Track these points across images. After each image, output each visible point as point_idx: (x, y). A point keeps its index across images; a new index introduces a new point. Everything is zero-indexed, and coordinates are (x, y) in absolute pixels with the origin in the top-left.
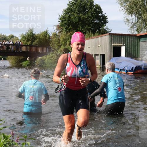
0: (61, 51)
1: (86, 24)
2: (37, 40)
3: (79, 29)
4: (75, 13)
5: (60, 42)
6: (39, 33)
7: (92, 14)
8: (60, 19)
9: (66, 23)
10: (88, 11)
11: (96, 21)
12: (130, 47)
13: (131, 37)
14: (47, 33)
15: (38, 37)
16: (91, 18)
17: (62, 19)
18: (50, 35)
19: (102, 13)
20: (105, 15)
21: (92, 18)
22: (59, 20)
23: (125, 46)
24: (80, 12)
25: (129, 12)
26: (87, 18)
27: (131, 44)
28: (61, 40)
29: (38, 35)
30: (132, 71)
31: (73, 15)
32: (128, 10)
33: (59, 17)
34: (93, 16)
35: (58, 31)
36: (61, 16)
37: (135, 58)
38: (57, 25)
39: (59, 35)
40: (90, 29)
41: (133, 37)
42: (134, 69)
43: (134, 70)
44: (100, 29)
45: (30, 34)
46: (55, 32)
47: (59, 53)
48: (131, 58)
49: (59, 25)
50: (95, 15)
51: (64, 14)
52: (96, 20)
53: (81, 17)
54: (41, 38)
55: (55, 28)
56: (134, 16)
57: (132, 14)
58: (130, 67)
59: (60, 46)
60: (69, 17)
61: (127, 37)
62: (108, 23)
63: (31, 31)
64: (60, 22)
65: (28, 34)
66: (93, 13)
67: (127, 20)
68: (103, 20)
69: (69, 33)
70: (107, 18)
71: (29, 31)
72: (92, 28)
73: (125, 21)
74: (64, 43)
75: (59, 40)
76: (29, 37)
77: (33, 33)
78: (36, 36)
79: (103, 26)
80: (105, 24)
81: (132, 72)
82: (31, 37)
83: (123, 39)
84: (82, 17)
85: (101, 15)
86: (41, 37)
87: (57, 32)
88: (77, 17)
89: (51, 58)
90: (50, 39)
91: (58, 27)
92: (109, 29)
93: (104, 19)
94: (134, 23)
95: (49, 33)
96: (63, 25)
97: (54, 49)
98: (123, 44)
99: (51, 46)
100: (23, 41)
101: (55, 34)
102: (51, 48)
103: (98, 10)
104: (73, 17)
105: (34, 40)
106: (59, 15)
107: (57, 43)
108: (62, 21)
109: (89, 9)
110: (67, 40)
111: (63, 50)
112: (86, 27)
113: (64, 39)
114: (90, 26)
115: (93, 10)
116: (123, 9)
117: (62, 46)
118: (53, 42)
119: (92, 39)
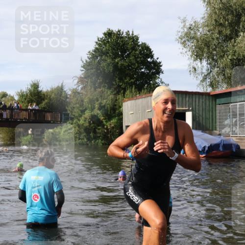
0: (86, 119)
1: (127, 75)
2: (46, 101)
3: (114, 83)
4: (108, 56)
5: (83, 104)
6: (49, 89)
7: (136, 58)
8: (83, 67)
9: (92, 74)
10: (130, 53)
11: (143, 70)
12: (201, 113)
13: (201, 96)
14: (62, 89)
15: (47, 96)
16: (134, 64)
17: (87, 66)
18: (67, 92)
19: (152, 57)
20: (158, 61)
21: (136, 64)
22: (82, 69)
23: (192, 110)
24: (116, 56)
25: (197, 56)
26: (129, 66)
27: (201, 109)
28: (86, 101)
29: (47, 92)
30: (204, 153)
31: (105, 60)
32: (195, 54)
33: (82, 64)
34: (137, 62)
35: (81, 86)
36: (85, 62)
37: (208, 132)
38: (79, 76)
39: (82, 93)
40: (134, 83)
41: (204, 97)
42: (206, 149)
43: (207, 151)
44: (150, 84)
45: (34, 91)
46: (75, 87)
47: (83, 122)
48: (202, 132)
49: (82, 76)
50: (141, 60)
51: (89, 59)
52: (142, 68)
53: (118, 63)
54: (51, 97)
55: (76, 81)
56: (205, 63)
57: (201, 60)
58: (201, 146)
59: (83, 112)
60: (99, 63)
61: (194, 96)
62: (162, 73)
63: (35, 86)
64: (83, 72)
65: (30, 91)
66: (138, 58)
67: (193, 69)
68: (154, 69)
69: (100, 90)
70: (161, 66)
71: (32, 86)
72: (136, 81)
73: (190, 71)
74: (90, 106)
75: (82, 101)
76: (32, 96)
77: (39, 89)
78: (44, 95)
79: (155, 78)
80: (158, 76)
81: (204, 155)
82: (35, 95)
83: (187, 99)
84: (120, 63)
85: (151, 61)
86: (53, 95)
87: (80, 88)
88: (111, 63)
90: (68, 100)
91: (81, 80)
92: (164, 83)
93: (156, 67)
94: (206, 74)
95: (65, 90)
96: (88, 76)
97: (73, 116)
98: (189, 108)
99: (69, 112)
100: (23, 102)
101: (75, 91)
102: (69, 114)
103: (147, 51)
104: (105, 64)
105: (41, 100)
106: (81, 60)
107: (78, 105)
108: (87, 70)
109: (131, 51)
110: (96, 102)
111: (88, 118)
112: (126, 81)
113: (90, 99)
114: (133, 79)
115: (137, 52)
116: (186, 52)
117: (87, 111)
118: (72, 105)
119: (137, 99)
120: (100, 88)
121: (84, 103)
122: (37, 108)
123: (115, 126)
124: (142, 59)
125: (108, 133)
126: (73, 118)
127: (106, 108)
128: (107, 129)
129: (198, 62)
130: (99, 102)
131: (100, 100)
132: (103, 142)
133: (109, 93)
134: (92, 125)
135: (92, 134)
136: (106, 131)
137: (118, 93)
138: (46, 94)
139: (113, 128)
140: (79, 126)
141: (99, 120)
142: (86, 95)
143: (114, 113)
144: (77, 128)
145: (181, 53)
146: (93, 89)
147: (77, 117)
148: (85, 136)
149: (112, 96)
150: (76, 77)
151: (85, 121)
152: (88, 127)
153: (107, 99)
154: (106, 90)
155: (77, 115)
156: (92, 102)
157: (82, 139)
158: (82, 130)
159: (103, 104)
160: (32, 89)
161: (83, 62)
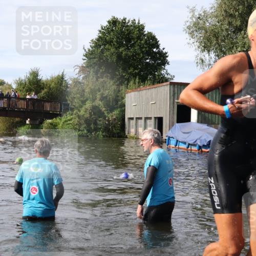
0: (86, 109)
1: (131, 65)
2: (46, 90)
3: (117, 73)
4: (111, 45)
5: (84, 95)
6: (49, 78)
7: (141, 48)
8: (86, 56)
9: (94, 63)
10: (135, 43)
11: (148, 61)
14: (63, 79)
15: (47, 85)
16: (139, 54)
17: (89, 55)
18: (68, 81)
19: (158, 47)
20: (164, 51)
21: (141, 55)
22: (85, 58)
24: (120, 45)
25: (205, 47)
26: (133, 56)
28: (87, 91)
29: (47, 81)
30: (209, 147)
31: (108, 50)
32: (203, 45)
33: (85, 53)
34: (143, 52)
35: (82, 76)
36: (87, 50)
37: (213, 125)
38: (81, 65)
39: (83, 83)
40: (139, 74)
44: (155, 75)
45: (33, 79)
46: (76, 76)
47: (84, 113)
48: (208, 126)
49: (84, 65)
50: (146, 51)
51: (92, 48)
52: (147, 59)
53: (122, 53)
54: (51, 87)
55: (77, 70)
56: (213, 55)
57: (209, 51)
58: (206, 141)
59: (84, 102)
60: (102, 52)
62: (168, 64)
63: (35, 74)
64: (85, 61)
65: (29, 79)
66: (143, 48)
67: (201, 61)
68: (160, 59)
69: (101, 80)
70: (167, 57)
71: (31, 74)
72: (140, 71)
73: (197, 62)
74: (91, 96)
75: (83, 91)
76: (30, 85)
77: (38, 77)
78: (43, 84)
79: (161, 69)
80: (163, 67)
82: (35, 83)
84: (124, 53)
85: (157, 51)
86: (53, 85)
87: (81, 78)
88: (114, 53)
89: (69, 122)
90: (68, 89)
91: (83, 69)
92: (170, 75)
93: (162, 58)
95: (66, 79)
96: (91, 66)
97: (73, 107)
99: (69, 102)
100: (21, 91)
101: (76, 81)
102: (69, 104)
103: (152, 41)
104: (108, 53)
105: (41, 89)
106: (84, 49)
107: (78, 95)
108: (89, 59)
109: (136, 40)
110: (97, 92)
111: (89, 109)
112: (129, 71)
113: (91, 89)
114: (137, 69)
115: (143, 42)
116: (193, 43)
117: (88, 102)
118: (72, 95)
119: (140, 90)
120: (103, 78)
121: (86, 94)
122: (36, 97)
123: (117, 117)
124: (147, 49)
125: (109, 125)
126: (73, 108)
127: (108, 99)
128: (108, 121)
129: (206, 53)
130: (101, 92)
131: (102, 90)
132: (104, 134)
133: (112, 83)
134: (93, 116)
135: (92, 126)
136: (107, 123)
137: (121, 84)
138: (45, 83)
139: (115, 119)
140: (79, 117)
141: (100, 111)
142: (88, 85)
143: (117, 104)
144: (77, 119)
145: (189, 44)
146: (95, 79)
147: (77, 107)
148: (85, 127)
149: (114, 87)
150: (78, 66)
151: (86, 112)
152: (89, 118)
153: (109, 89)
154: (109, 80)
155: (77, 105)
156: (93, 92)
157: (82, 131)
158: (83, 121)
159: (105, 95)
160: (31, 78)
161: (85, 50)
